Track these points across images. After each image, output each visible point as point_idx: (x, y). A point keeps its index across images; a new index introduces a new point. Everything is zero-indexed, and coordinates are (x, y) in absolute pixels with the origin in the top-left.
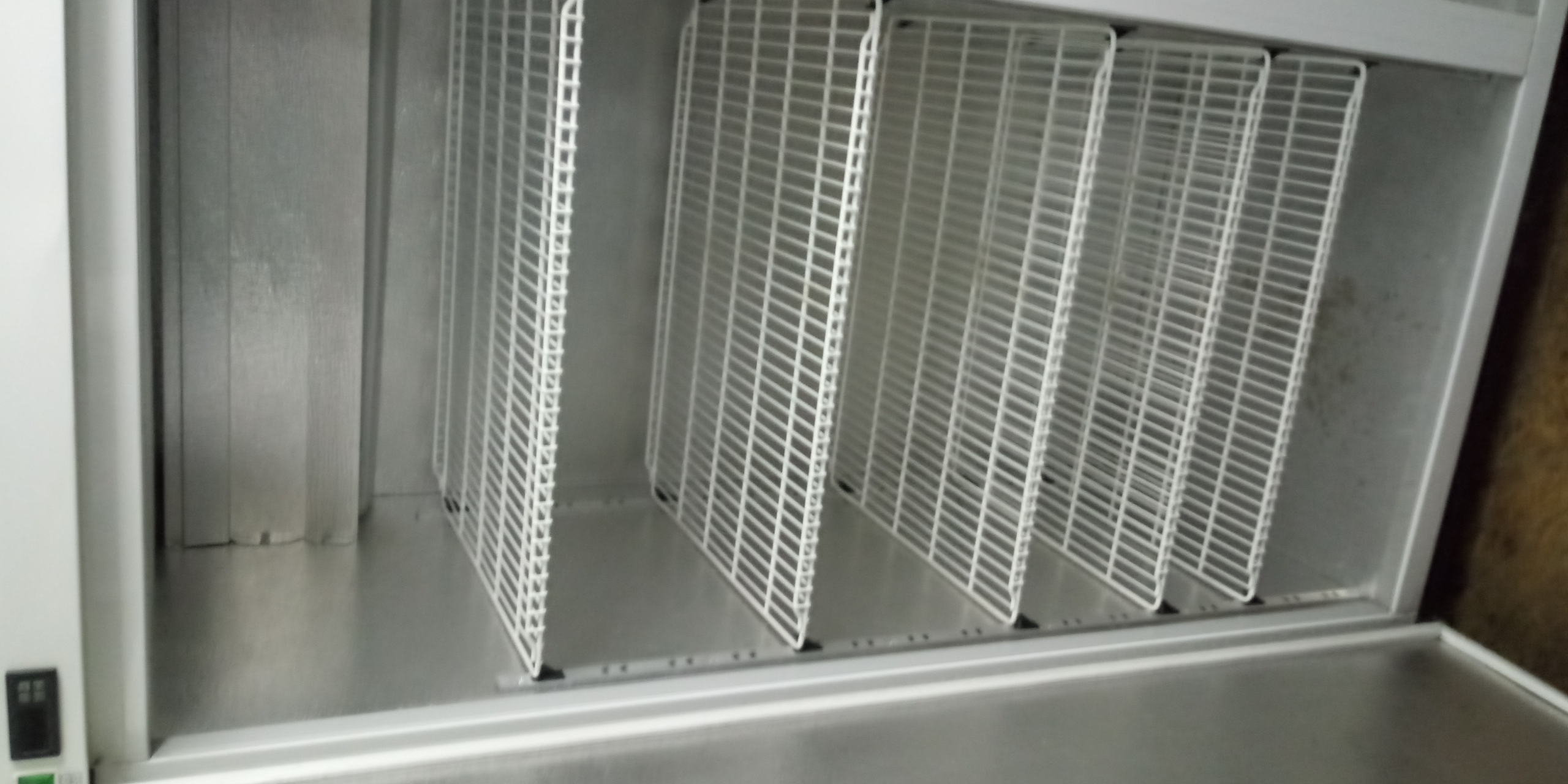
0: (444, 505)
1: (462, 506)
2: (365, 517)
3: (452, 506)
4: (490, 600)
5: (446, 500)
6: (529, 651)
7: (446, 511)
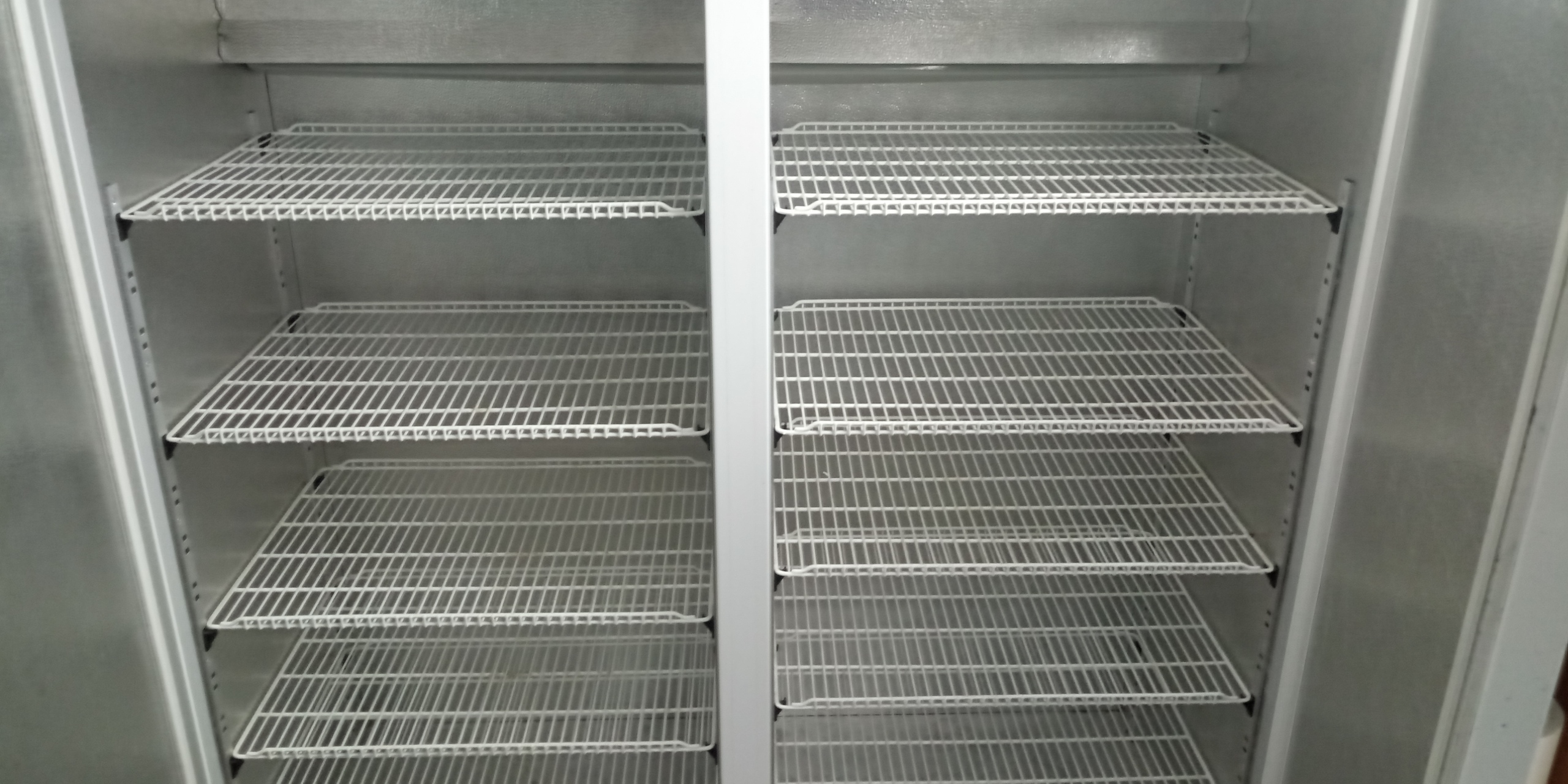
0: (265, 134)
1: (266, 149)
2: (245, 67)
3: (264, 141)
4: (183, 176)
5: (269, 136)
6: (144, 209)
7: (260, 136)
